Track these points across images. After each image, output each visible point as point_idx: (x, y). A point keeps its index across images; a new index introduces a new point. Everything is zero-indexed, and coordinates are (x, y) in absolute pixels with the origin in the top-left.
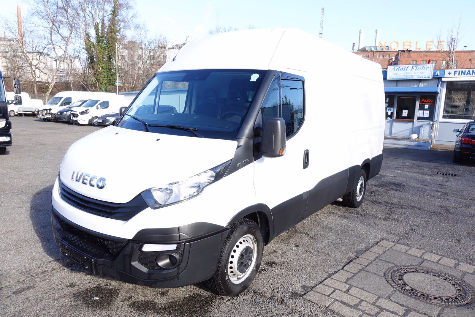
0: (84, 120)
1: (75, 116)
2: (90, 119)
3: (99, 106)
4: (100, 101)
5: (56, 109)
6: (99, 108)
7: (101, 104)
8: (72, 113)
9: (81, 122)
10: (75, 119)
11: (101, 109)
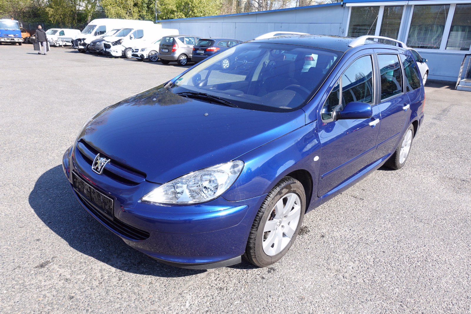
0: (117, 52)
1: (107, 47)
2: (123, 50)
3: (132, 36)
4: (133, 29)
5: (89, 38)
6: (132, 38)
7: (135, 34)
8: (104, 44)
9: (113, 54)
10: (107, 50)
11: (134, 39)
